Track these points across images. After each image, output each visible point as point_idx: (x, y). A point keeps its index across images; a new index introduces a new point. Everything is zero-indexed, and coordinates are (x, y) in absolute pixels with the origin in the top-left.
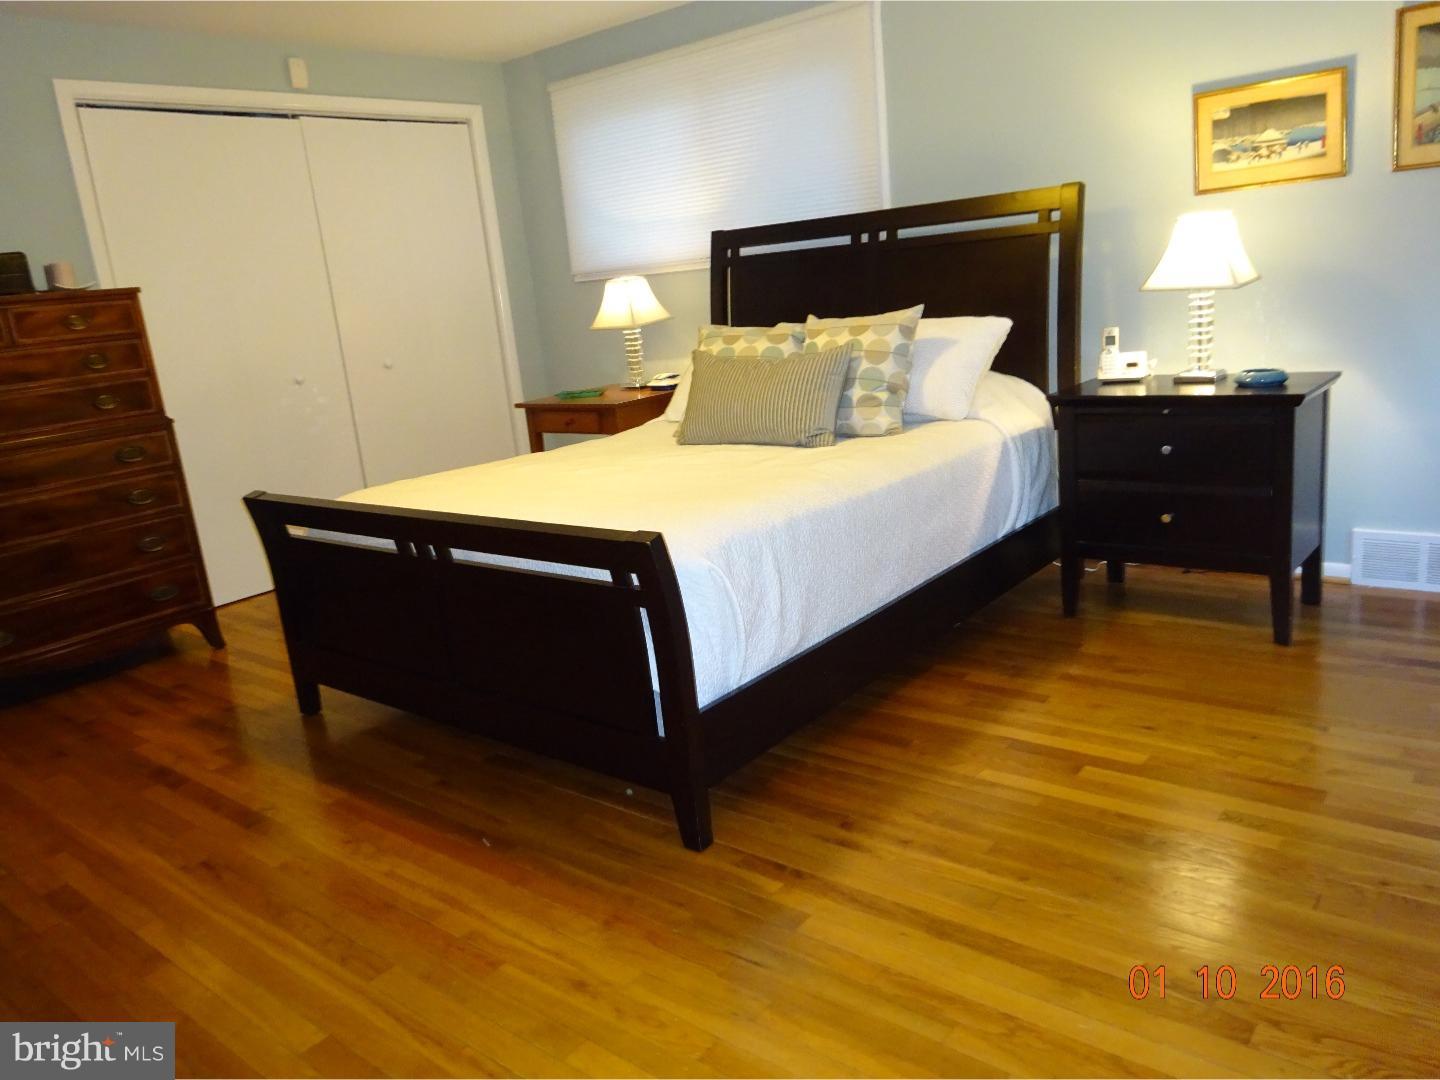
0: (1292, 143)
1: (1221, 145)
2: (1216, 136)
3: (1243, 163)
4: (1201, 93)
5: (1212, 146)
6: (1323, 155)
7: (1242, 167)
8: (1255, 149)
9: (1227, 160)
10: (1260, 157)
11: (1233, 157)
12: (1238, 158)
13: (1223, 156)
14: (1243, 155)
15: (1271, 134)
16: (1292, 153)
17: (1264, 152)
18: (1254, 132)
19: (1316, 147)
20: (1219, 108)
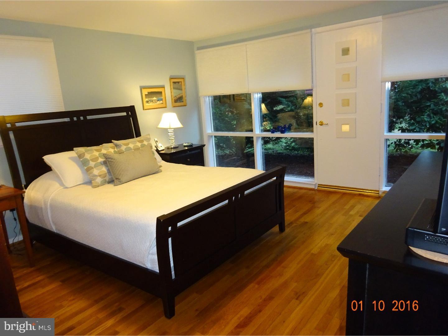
0: (158, 101)
1: (147, 100)
2: (146, 98)
3: (151, 104)
4: (142, 88)
5: (145, 100)
6: (163, 103)
7: (151, 105)
8: (153, 101)
9: (148, 103)
10: (154, 103)
11: (149, 102)
12: (150, 103)
13: (147, 102)
14: (151, 102)
15: (155, 98)
16: (158, 102)
17: (154, 102)
18: (152, 98)
19: (161, 102)
20: (145, 92)
